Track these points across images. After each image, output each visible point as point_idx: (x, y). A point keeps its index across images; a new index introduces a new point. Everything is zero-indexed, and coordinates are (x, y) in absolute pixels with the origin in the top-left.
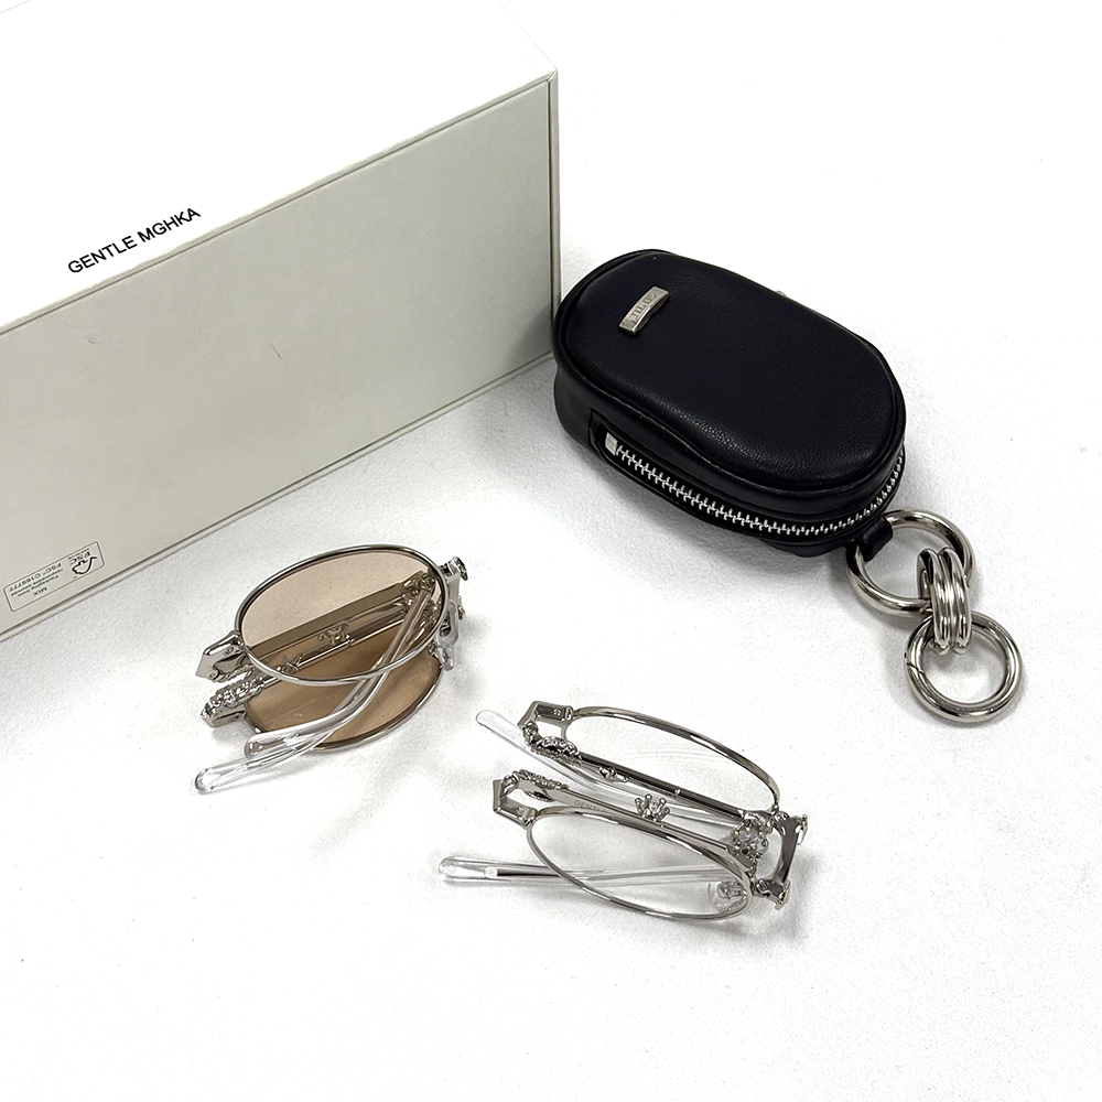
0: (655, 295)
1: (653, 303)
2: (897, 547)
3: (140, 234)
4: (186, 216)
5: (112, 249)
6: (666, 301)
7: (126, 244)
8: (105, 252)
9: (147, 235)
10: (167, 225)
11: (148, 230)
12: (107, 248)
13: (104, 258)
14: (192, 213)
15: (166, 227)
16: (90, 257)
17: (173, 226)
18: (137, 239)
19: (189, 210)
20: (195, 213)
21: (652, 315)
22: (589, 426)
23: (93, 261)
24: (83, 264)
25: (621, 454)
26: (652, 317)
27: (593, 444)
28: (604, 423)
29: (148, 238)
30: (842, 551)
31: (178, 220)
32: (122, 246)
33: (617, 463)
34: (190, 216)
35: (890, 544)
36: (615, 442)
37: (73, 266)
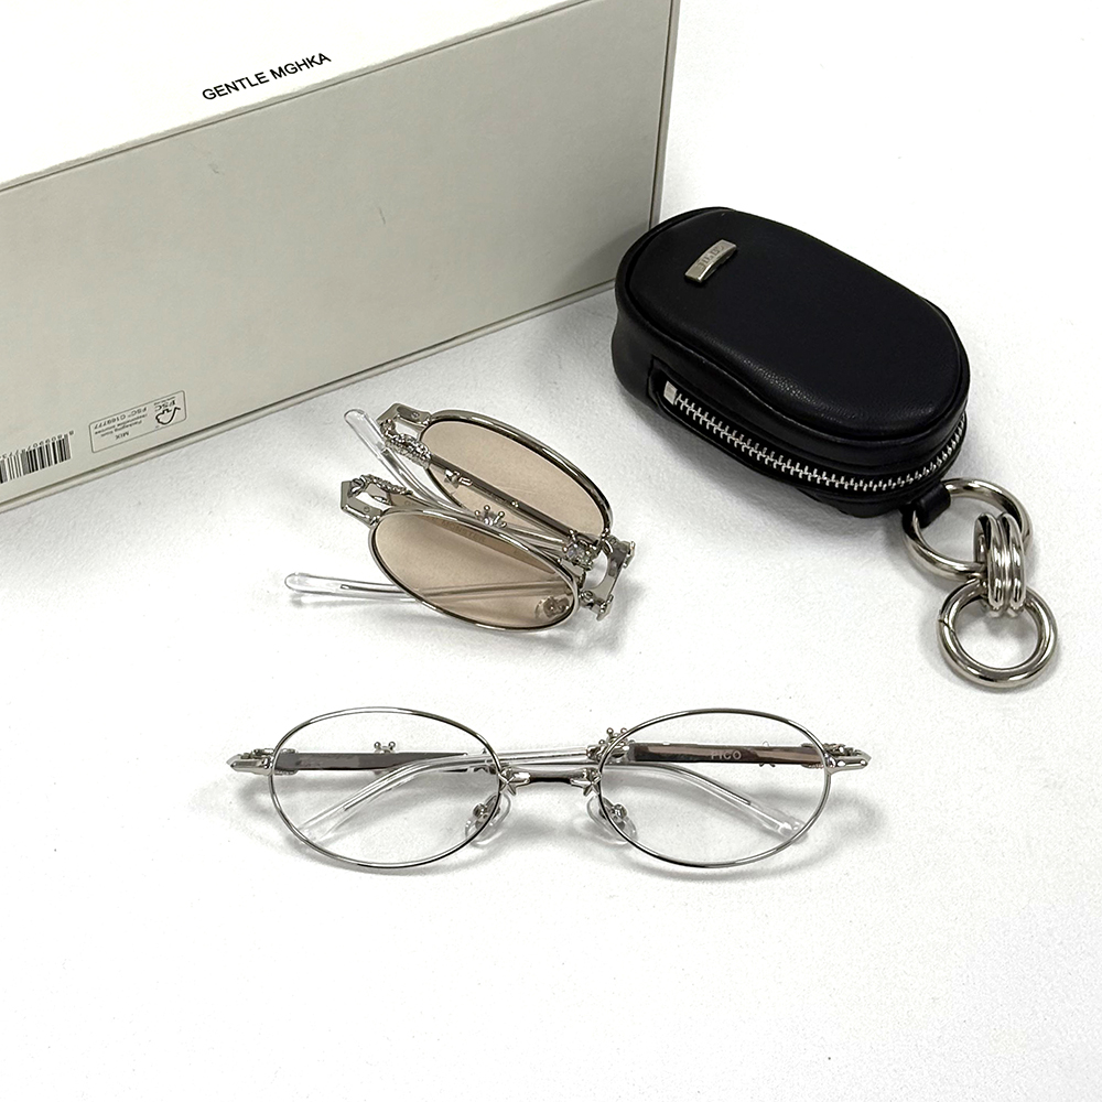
0: (723, 248)
1: (720, 254)
2: (954, 517)
3: (272, 71)
4: (317, 59)
5: (245, 82)
6: (733, 254)
7: (259, 79)
8: (238, 85)
9: (279, 73)
10: (299, 66)
11: (280, 69)
12: (240, 81)
13: (237, 89)
14: (323, 58)
15: (297, 68)
16: (224, 87)
17: (304, 67)
18: (269, 76)
19: (321, 55)
20: (326, 58)
21: (719, 266)
22: (649, 375)
23: (226, 91)
24: (217, 92)
25: (679, 403)
26: (718, 269)
27: (651, 393)
28: (665, 371)
29: (280, 76)
30: (898, 516)
31: (310, 62)
32: (254, 81)
33: (675, 414)
34: (321, 60)
35: (946, 514)
36: (675, 390)
37: (207, 94)
